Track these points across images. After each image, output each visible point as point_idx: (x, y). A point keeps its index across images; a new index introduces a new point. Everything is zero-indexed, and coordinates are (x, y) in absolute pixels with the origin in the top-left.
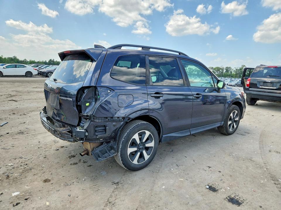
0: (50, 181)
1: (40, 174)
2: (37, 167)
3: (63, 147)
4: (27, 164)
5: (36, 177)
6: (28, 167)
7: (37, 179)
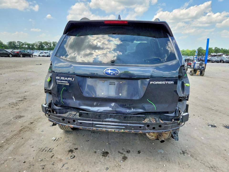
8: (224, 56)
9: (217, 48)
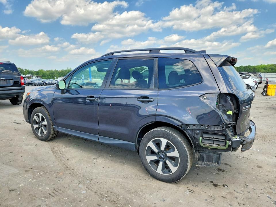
0: (257, 166)
1: (262, 173)
2: (261, 180)
3: (214, 185)
4: (271, 189)
5: (266, 173)
6: (271, 185)
7: (266, 172)
8: (34, 77)
9: (20, 69)
